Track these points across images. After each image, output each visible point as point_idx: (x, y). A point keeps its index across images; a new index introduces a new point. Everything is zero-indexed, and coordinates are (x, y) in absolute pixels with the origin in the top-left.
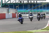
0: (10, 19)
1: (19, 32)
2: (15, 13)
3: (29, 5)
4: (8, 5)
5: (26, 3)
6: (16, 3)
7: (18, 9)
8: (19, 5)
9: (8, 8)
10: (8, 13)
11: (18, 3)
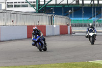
0: (54, 38)
1: (75, 63)
2: (65, 24)
3: (94, 8)
4: (50, 8)
5: (88, 4)
6: (67, 4)
7: (72, 17)
8: (74, 7)
9: (50, 15)
10: (52, 24)
11: (73, 4)
